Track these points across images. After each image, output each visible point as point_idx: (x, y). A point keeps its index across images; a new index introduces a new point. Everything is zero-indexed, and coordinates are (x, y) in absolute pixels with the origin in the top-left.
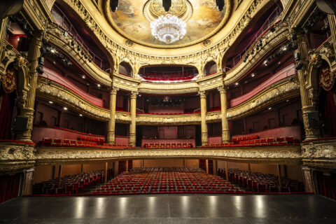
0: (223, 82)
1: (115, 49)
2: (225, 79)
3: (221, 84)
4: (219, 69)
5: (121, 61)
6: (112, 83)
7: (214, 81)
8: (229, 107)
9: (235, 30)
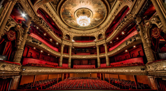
0: (106, 41)
1: (64, 30)
2: (106, 40)
3: (105, 42)
4: (104, 37)
5: (66, 34)
6: (62, 42)
7: (102, 41)
8: (108, 51)
9: (109, 21)
